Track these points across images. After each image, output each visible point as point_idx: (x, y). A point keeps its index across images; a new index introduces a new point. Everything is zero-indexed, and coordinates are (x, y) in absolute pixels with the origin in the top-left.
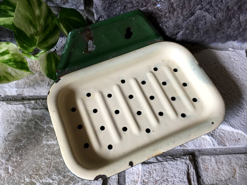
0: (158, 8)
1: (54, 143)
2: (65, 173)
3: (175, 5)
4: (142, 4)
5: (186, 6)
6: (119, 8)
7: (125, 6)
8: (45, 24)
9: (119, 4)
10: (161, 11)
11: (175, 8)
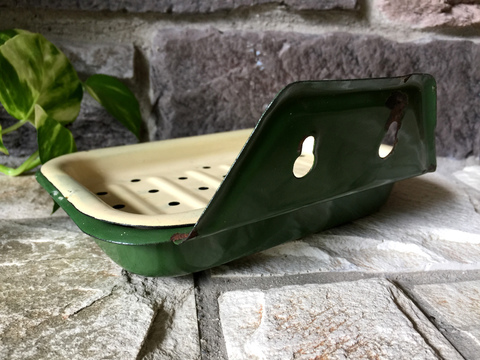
0: (258, 68)
1: (18, 264)
2: (33, 308)
3: (285, 63)
4: (232, 61)
5: (303, 67)
6: (195, 68)
7: (204, 66)
8: (56, 80)
9: (195, 61)
10: (265, 76)
11: (287, 70)
